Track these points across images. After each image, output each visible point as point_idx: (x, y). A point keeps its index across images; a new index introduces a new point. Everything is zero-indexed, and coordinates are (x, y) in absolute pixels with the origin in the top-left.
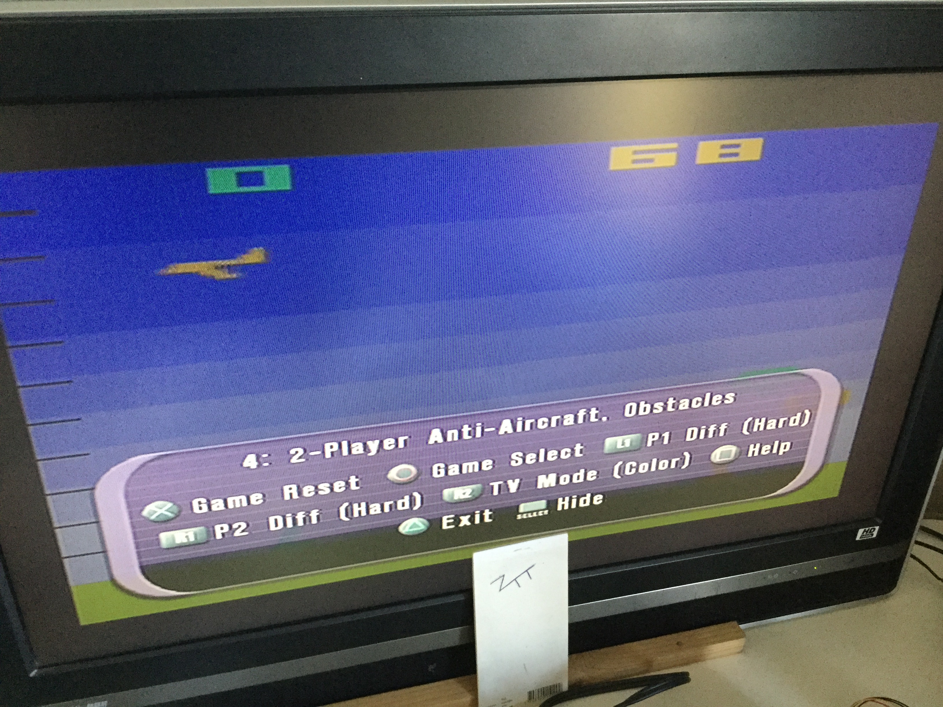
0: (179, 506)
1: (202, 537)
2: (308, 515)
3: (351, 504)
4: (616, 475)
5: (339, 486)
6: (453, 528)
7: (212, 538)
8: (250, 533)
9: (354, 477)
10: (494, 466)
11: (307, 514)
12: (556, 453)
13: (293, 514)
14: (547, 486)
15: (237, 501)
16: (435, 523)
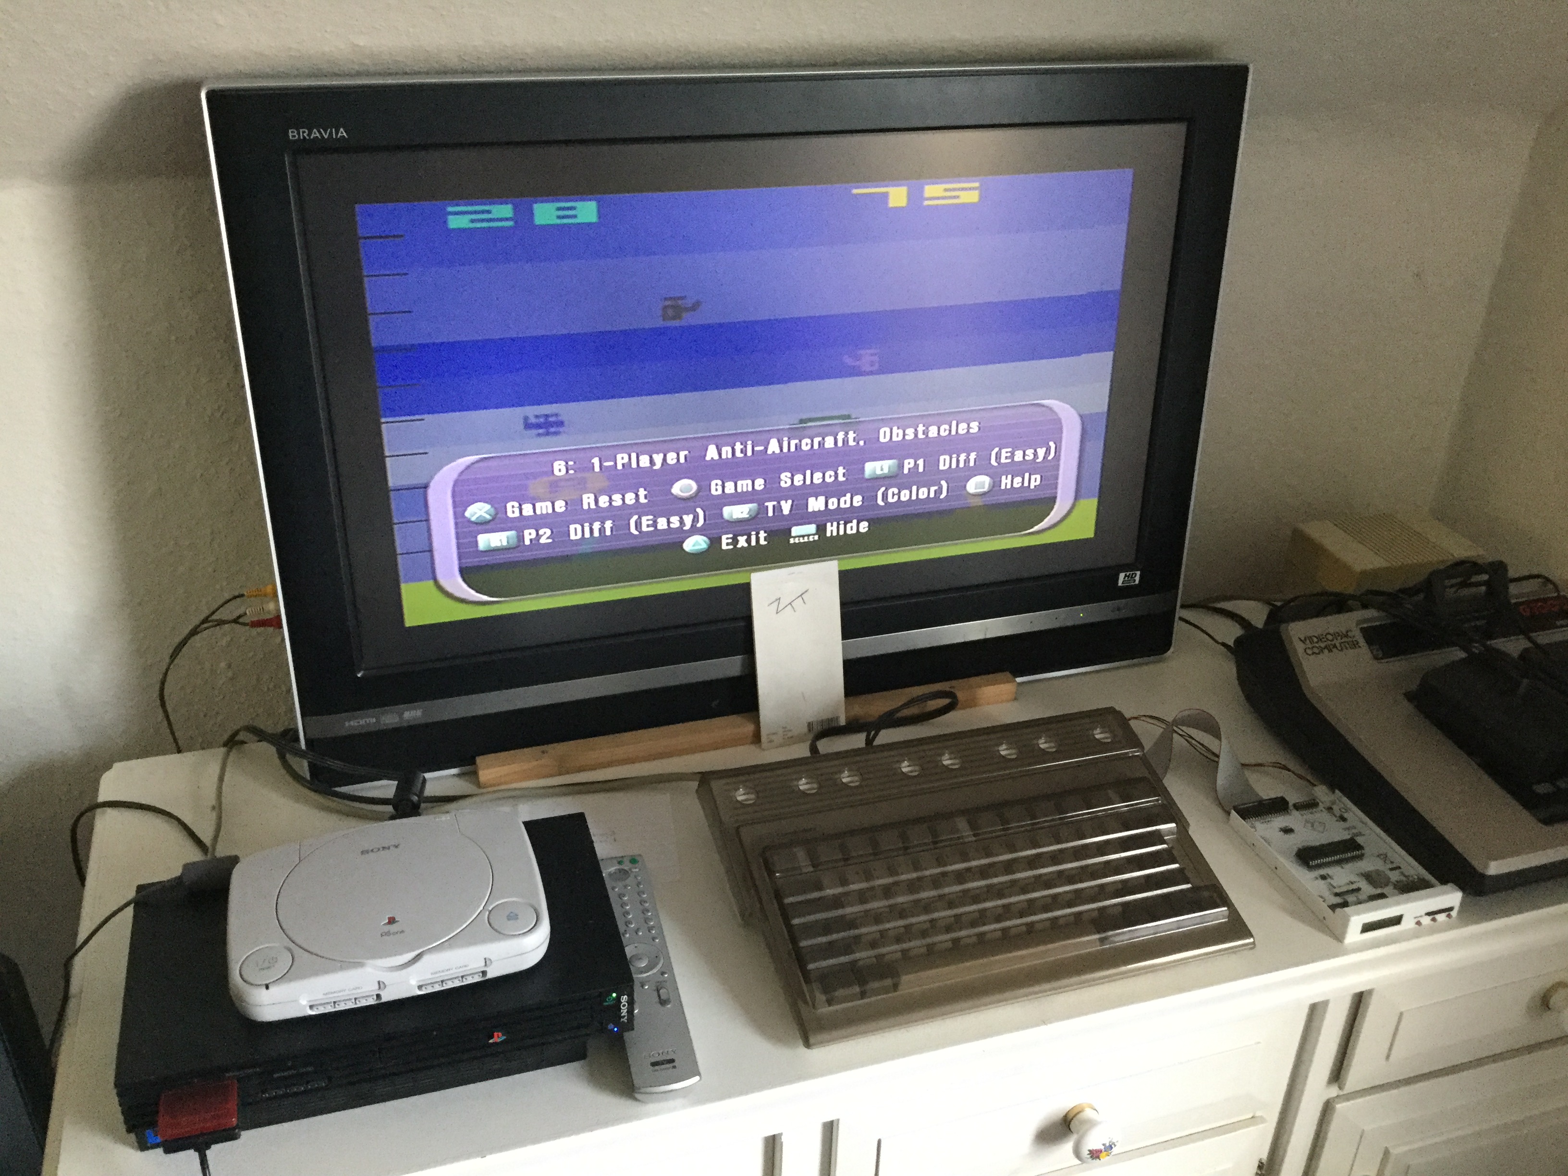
0: (496, 508)
1: (514, 542)
2: (603, 527)
3: (640, 518)
4: (880, 502)
5: (630, 498)
6: (732, 549)
7: (522, 544)
8: (553, 540)
9: (643, 489)
10: (765, 486)
12: (820, 475)
13: (590, 524)
14: (816, 509)
15: (544, 507)
16: (715, 541)
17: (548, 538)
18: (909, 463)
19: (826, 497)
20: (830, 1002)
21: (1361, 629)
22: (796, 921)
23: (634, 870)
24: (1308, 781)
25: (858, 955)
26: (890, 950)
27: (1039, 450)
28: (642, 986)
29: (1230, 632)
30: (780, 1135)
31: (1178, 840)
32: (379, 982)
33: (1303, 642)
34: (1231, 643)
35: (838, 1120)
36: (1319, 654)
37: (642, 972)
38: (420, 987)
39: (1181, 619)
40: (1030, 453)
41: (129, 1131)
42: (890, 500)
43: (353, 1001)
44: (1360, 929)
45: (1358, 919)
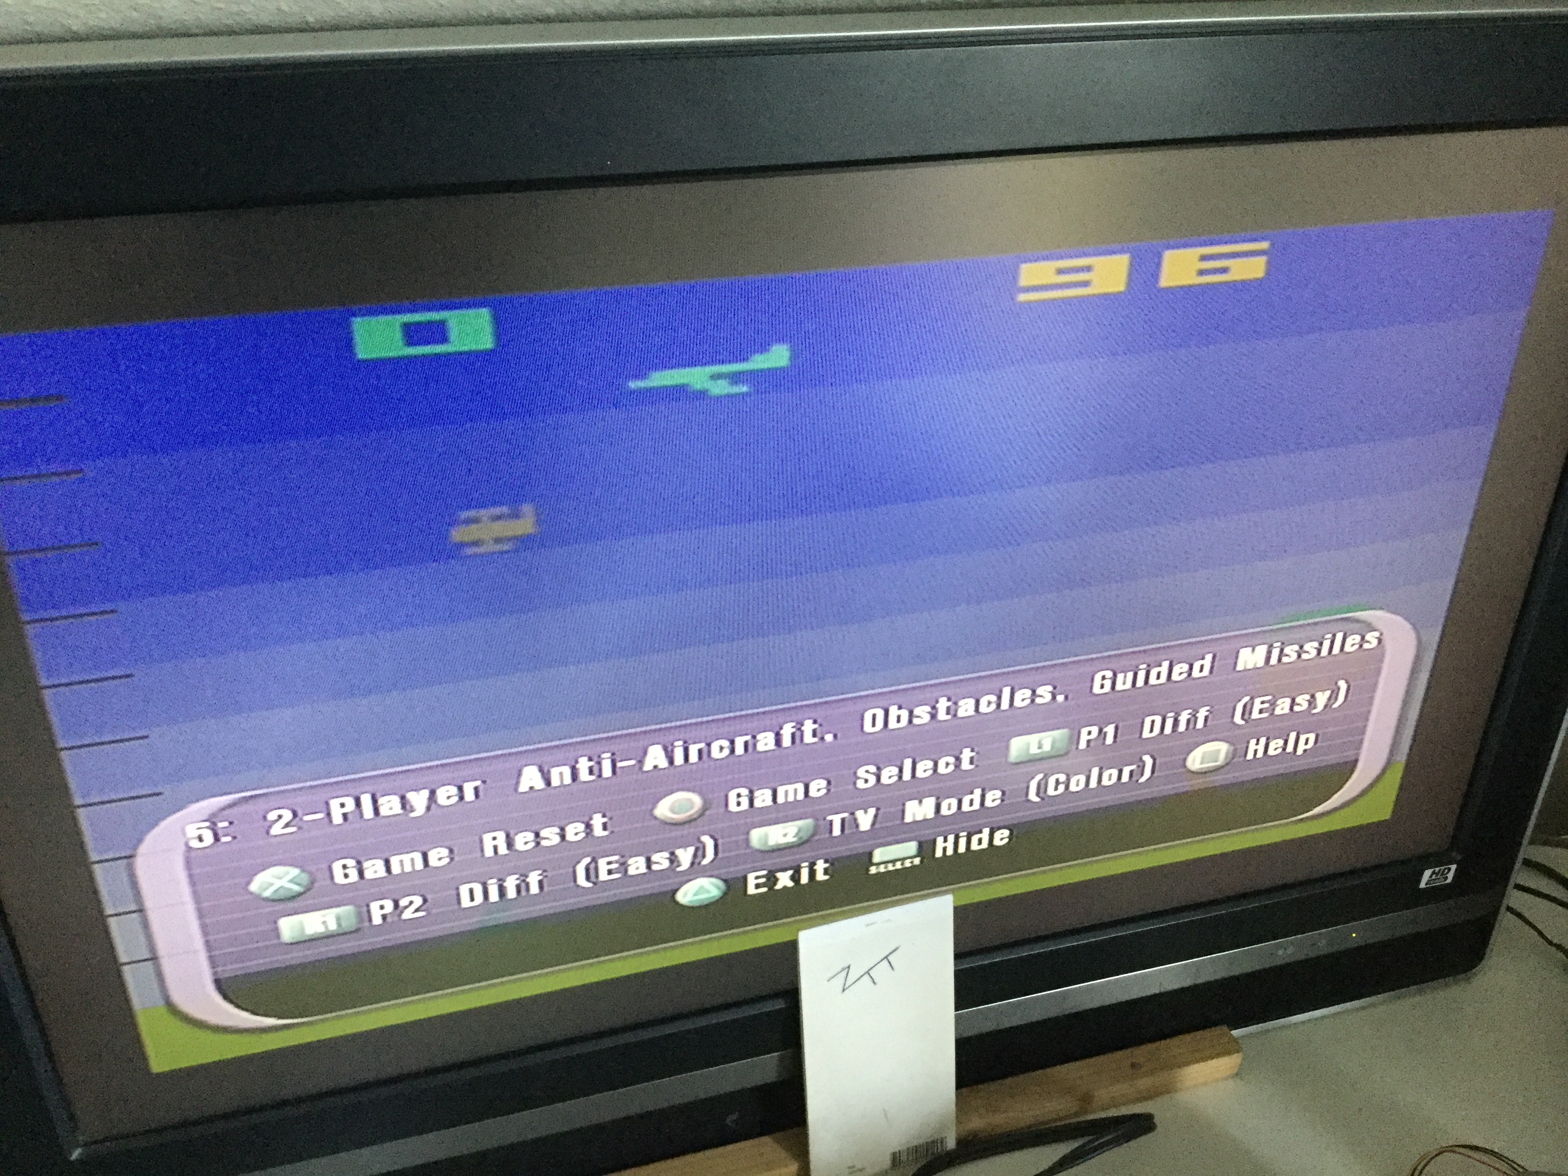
0: (310, 873)
1: (350, 923)
2: (524, 881)
3: (594, 860)
4: (1033, 797)
5: (575, 831)
6: (765, 893)
7: (367, 924)
8: (429, 914)
9: (600, 815)
10: (829, 790)
11: (522, 878)
12: (930, 764)
13: (499, 880)
14: (919, 818)
15: (406, 862)
16: (735, 884)
17: (417, 910)
18: (1089, 733)
19: (938, 798)
27: (1319, 695)
40: (1303, 701)
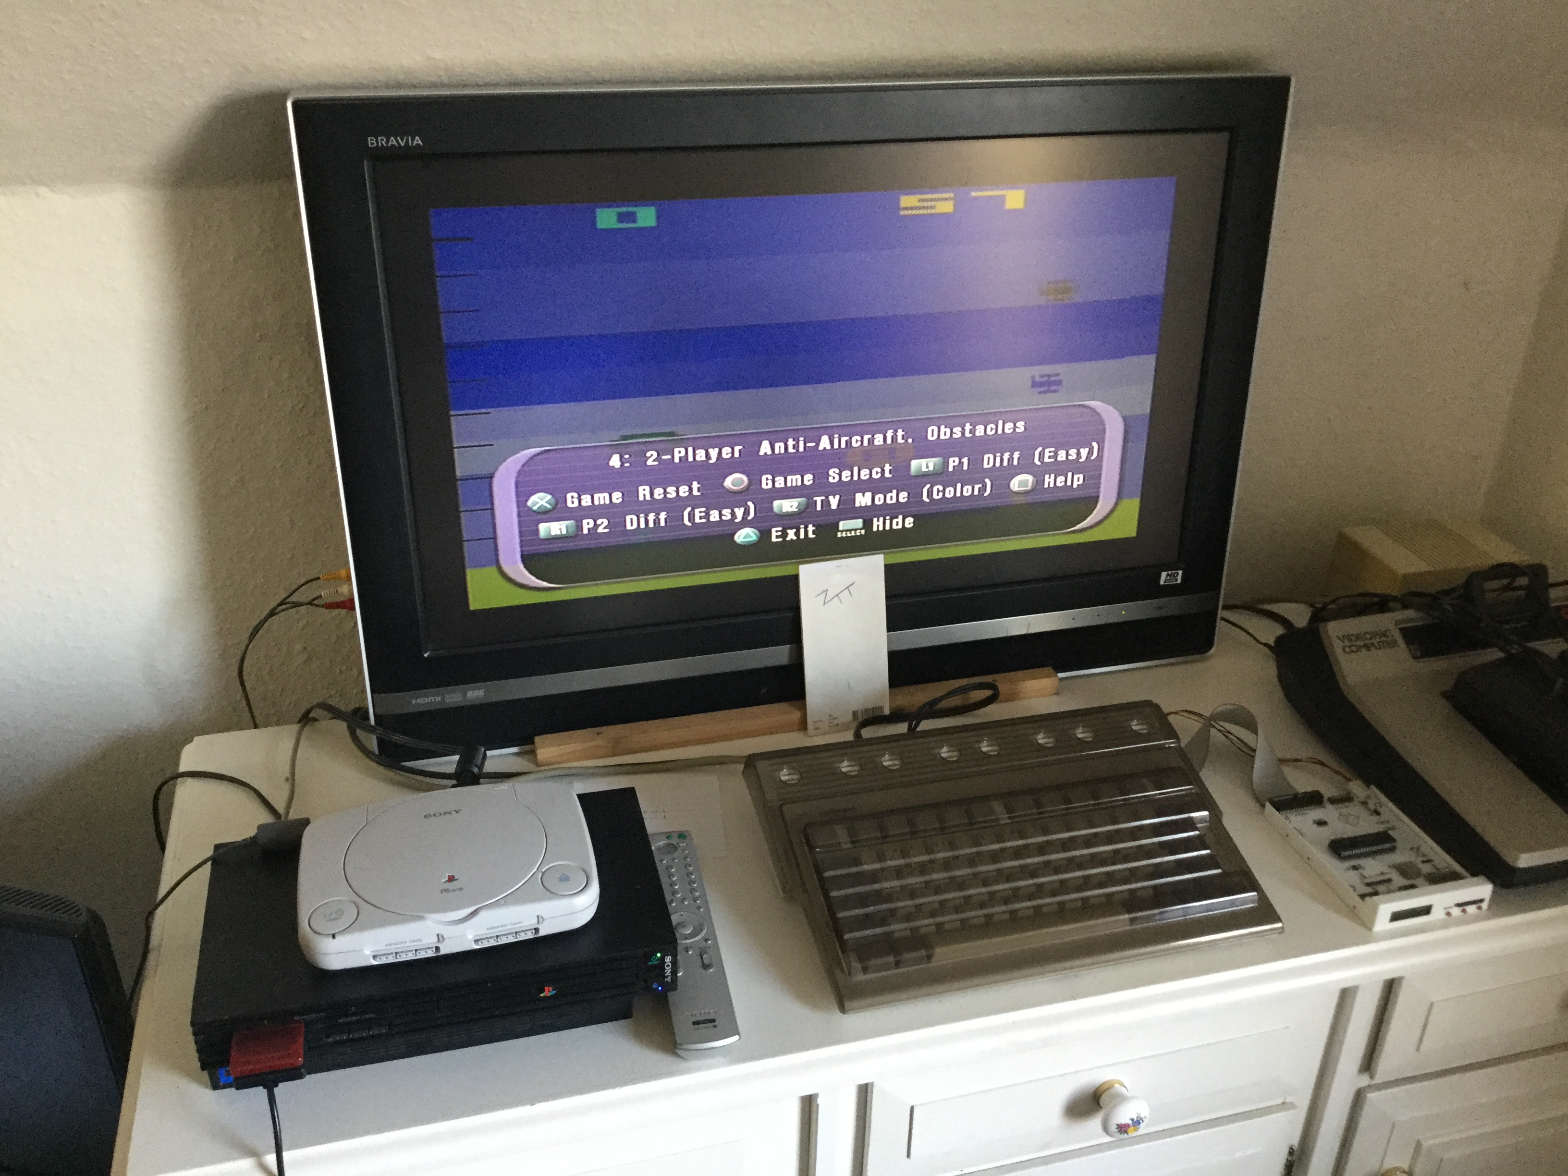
1: (572, 530)
2: (657, 518)
3: (693, 510)
4: (925, 499)
6: (781, 541)
7: (580, 533)
8: (610, 530)
9: (696, 483)
10: (814, 481)
12: (868, 471)
13: (645, 515)
14: (863, 505)
15: (601, 498)
16: (765, 534)
17: (605, 528)
18: (954, 461)
19: (873, 494)
20: (865, 970)
21: (1400, 629)
22: (834, 894)
23: (681, 845)
24: (1344, 777)
25: (893, 927)
26: (925, 924)
27: (1082, 450)
28: (687, 951)
29: (1271, 632)
30: (817, 1095)
31: (1209, 828)
32: (438, 935)
33: (1342, 638)
34: (1272, 642)
35: (872, 1084)
36: (1357, 651)
37: (686, 938)
38: (476, 941)
39: (1223, 619)
40: (1073, 452)
41: (203, 1068)
42: (935, 496)
43: (414, 952)
44: (1389, 917)
45: (1386, 907)
